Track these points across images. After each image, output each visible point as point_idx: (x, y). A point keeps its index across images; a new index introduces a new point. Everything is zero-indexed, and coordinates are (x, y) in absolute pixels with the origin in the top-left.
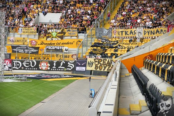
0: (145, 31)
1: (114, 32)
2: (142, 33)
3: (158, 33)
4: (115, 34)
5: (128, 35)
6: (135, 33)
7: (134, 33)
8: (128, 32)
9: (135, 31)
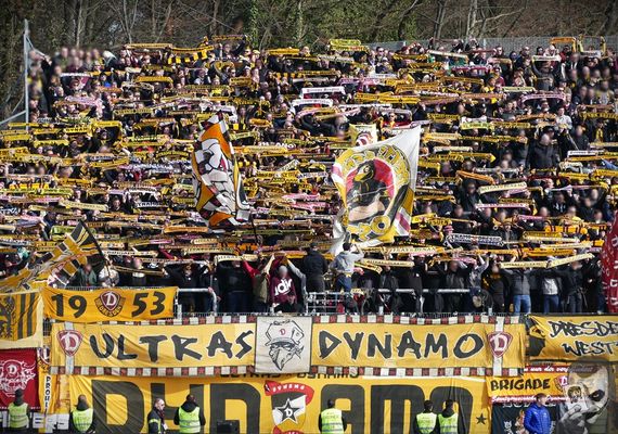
0: (323, 335)
1: (67, 338)
2: (305, 343)
3: (409, 351)
4: (71, 353)
5: (198, 356)
6: (246, 348)
7: (236, 348)
8: (194, 340)
9: (244, 335)
